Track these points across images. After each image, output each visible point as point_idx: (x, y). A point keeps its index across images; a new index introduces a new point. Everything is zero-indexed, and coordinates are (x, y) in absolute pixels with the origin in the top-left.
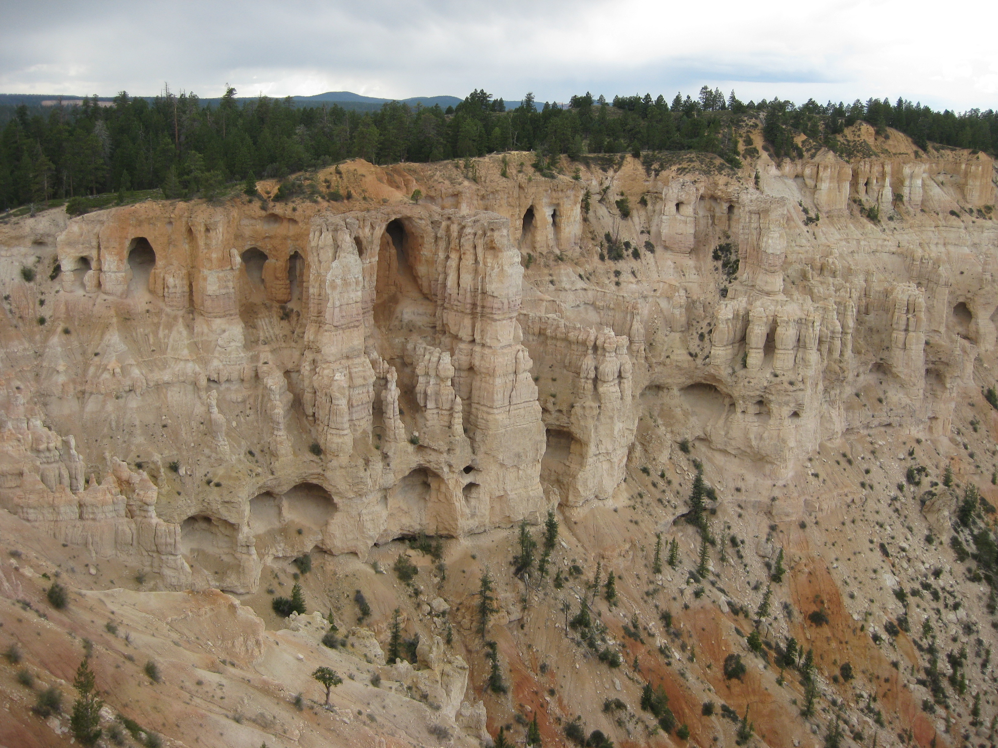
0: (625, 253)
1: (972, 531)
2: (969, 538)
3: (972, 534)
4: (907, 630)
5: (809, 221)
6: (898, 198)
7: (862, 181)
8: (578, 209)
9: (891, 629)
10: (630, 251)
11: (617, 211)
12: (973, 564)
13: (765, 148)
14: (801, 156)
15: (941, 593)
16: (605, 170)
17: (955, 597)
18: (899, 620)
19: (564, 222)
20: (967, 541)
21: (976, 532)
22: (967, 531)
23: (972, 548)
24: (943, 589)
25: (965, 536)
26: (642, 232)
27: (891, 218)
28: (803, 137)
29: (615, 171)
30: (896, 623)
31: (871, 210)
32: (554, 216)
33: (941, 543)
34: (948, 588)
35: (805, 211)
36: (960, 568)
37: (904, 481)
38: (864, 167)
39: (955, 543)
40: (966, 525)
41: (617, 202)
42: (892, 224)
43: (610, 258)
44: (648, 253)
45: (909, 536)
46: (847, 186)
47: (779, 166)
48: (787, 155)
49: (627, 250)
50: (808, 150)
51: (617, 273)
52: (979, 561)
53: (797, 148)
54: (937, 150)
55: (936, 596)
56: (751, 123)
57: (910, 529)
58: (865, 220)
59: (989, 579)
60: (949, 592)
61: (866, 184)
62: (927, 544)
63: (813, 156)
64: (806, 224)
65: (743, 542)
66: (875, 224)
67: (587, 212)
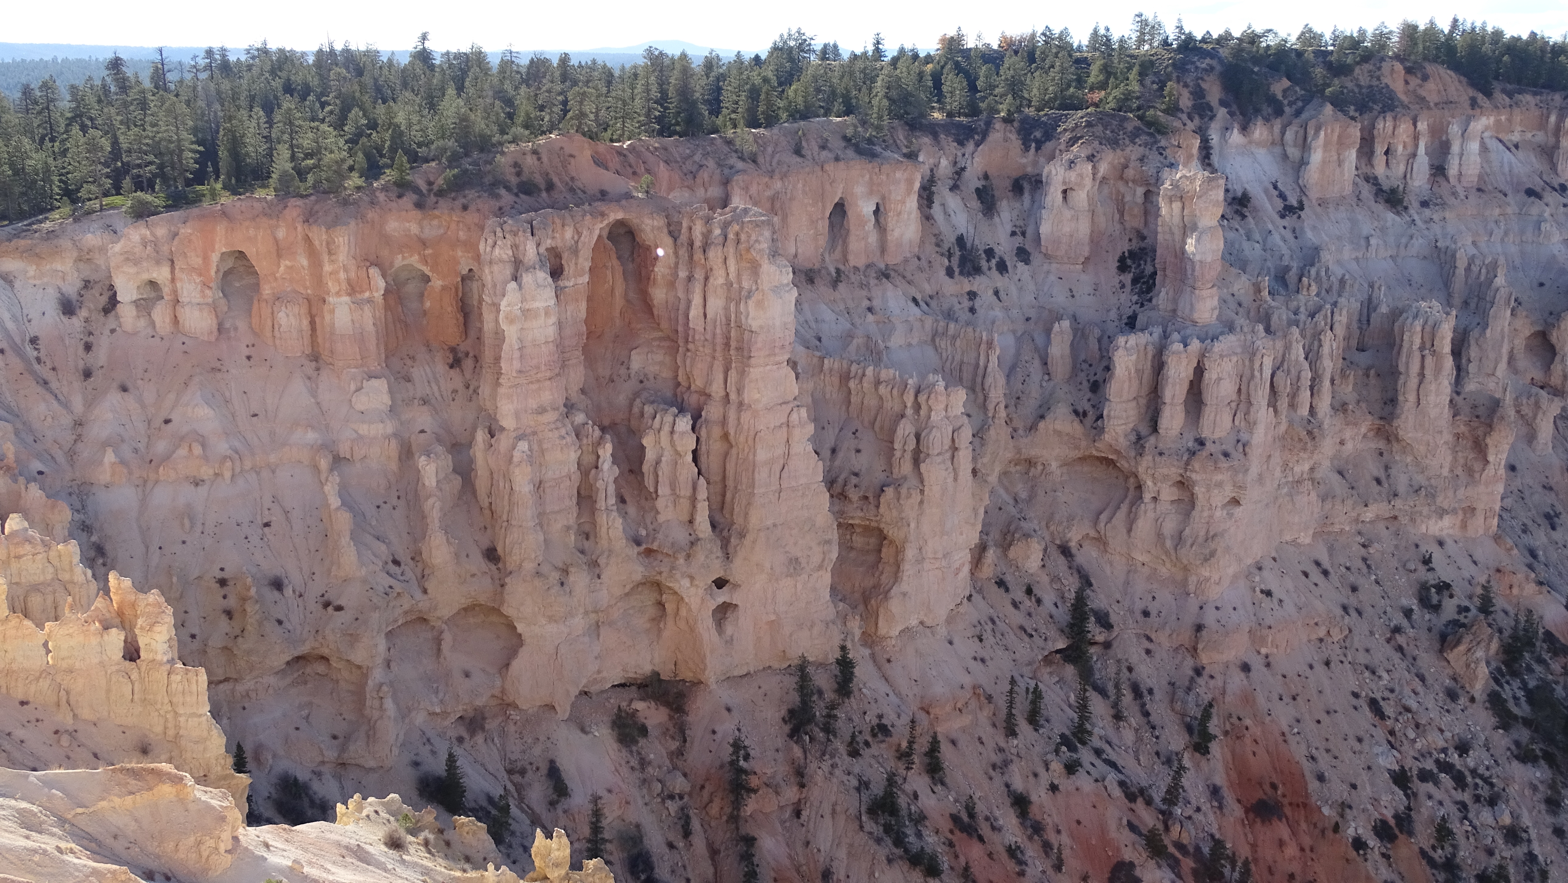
0: (984, 264)
1: (1524, 684)
2: (1520, 694)
3: (1524, 686)
4: (1410, 833)
5: (1288, 210)
6: (1439, 170)
7: (1379, 149)
8: (912, 203)
9: (1383, 831)
10: (994, 262)
11: (975, 204)
12: (1524, 734)
13: (1223, 103)
14: (1279, 112)
15: (1469, 779)
16: (961, 143)
17: (1492, 785)
18: (1396, 816)
19: (891, 221)
20: (1515, 698)
21: (1532, 684)
22: (1516, 683)
23: (1523, 710)
24: (1474, 772)
25: (1511, 690)
26: (1013, 234)
27: (1424, 204)
28: (1286, 83)
29: (977, 145)
30: (1392, 822)
31: (1393, 191)
32: (877, 212)
33: (1472, 700)
34: (1481, 770)
35: (1282, 196)
36: (1502, 741)
37: (1414, 605)
38: (1384, 125)
39: (1495, 701)
40: (1515, 674)
41: (978, 190)
42: (1427, 212)
43: (961, 273)
44: (1020, 265)
45: (1420, 689)
46: (1352, 155)
47: (1244, 129)
48: (1257, 111)
49: (988, 261)
50: (1290, 104)
51: (972, 295)
52: (1536, 731)
53: (1272, 100)
54: (1510, 95)
55: (1460, 781)
56: (1204, 66)
57: (1422, 679)
58: (1380, 208)
59: (1549, 759)
60: (1481, 777)
61: (1387, 153)
62: (1448, 701)
63: (1298, 113)
64: (1283, 217)
65: (1151, 691)
66: (1398, 213)
67: (930, 207)
